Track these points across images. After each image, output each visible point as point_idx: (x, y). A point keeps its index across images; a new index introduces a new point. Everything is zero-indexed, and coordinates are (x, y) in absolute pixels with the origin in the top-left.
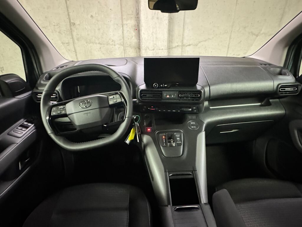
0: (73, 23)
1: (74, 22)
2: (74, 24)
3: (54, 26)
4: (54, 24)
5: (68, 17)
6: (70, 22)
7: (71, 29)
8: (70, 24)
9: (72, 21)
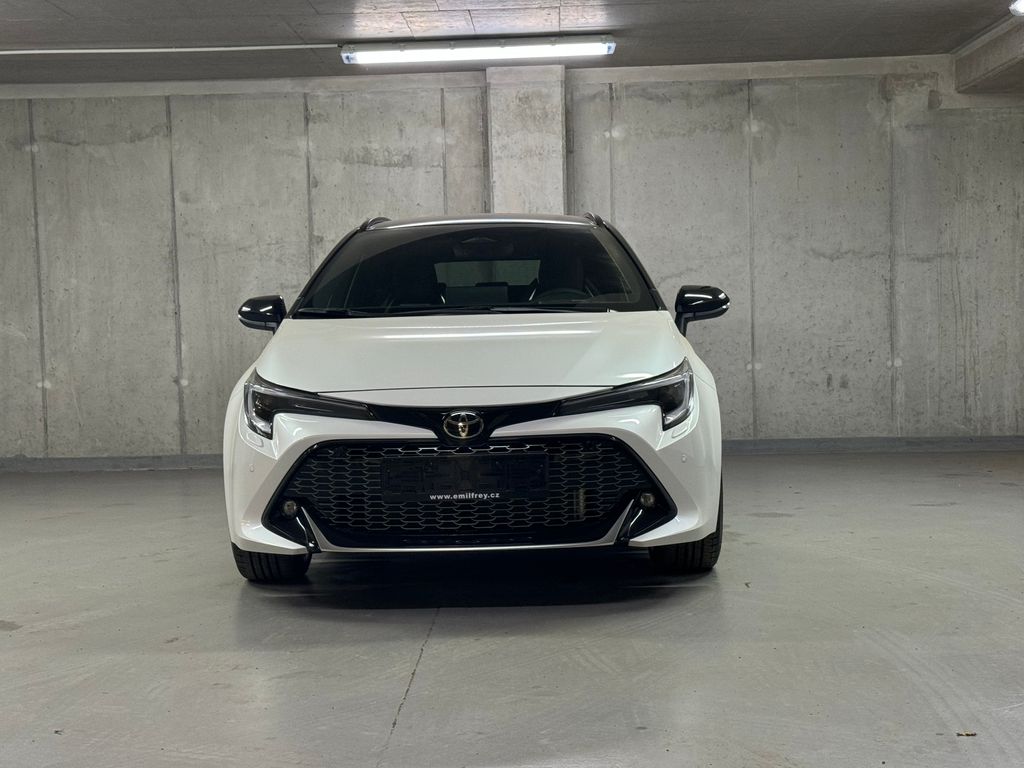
0: (318, 237)
1: (320, 235)
2: (322, 239)
3: (269, 244)
4: (269, 241)
5: (307, 224)
6: (311, 235)
7: (311, 251)
8: (311, 240)
9: (316, 233)
